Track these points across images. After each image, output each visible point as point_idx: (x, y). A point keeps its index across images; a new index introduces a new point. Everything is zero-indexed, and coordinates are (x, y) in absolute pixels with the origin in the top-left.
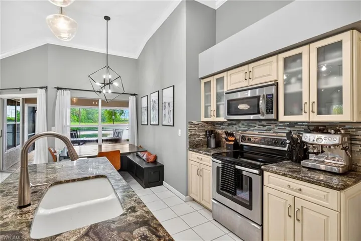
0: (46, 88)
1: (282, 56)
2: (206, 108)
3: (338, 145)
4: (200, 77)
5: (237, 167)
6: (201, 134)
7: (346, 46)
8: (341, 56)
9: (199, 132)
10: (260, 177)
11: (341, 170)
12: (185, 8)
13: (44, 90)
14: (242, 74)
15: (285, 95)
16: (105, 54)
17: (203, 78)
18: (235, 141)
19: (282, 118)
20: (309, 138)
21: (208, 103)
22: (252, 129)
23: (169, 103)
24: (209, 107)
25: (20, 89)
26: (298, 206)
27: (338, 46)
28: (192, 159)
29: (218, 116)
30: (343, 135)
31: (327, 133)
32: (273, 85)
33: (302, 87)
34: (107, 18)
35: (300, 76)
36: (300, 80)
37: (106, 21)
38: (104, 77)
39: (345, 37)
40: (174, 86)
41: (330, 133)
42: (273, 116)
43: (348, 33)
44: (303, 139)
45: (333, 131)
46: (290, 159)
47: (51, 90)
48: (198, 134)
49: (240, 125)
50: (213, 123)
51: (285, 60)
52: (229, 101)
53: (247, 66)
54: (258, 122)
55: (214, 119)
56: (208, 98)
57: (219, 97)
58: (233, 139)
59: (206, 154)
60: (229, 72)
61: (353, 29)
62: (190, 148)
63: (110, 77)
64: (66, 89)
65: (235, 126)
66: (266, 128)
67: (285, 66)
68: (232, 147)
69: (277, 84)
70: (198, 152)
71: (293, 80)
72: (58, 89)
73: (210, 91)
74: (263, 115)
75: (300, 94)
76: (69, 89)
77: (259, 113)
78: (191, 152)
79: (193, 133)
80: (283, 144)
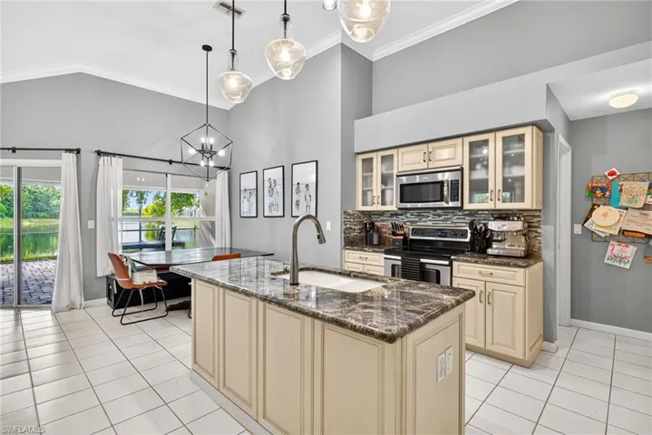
0: (78, 151)
1: (468, 140)
2: (365, 193)
3: (520, 231)
4: (356, 151)
5: (422, 260)
6: (357, 228)
7: (528, 139)
8: (523, 147)
9: (355, 225)
10: (449, 268)
11: (523, 254)
12: (340, 56)
13: (72, 156)
14: (419, 154)
15: (471, 182)
16: (203, 105)
17: (358, 154)
18: (404, 235)
19: (467, 206)
20: (494, 225)
21: (367, 186)
22: (424, 219)
23: (307, 185)
24: (369, 193)
25: (14, 150)
26: (489, 290)
27: (521, 138)
28: (350, 260)
29: (383, 203)
30: (524, 222)
31: (509, 220)
32: (458, 170)
33: (487, 174)
34: (207, 48)
35: (485, 163)
36: (486, 167)
37: (205, 52)
38: (203, 140)
39: (527, 131)
40: (317, 162)
41: (513, 220)
42: (458, 204)
43: (529, 128)
44: (489, 227)
45: (515, 218)
46: (473, 250)
47: (88, 157)
48: (353, 227)
49: (408, 215)
50: (369, 214)
51: (471, 144)
52: (402, 186)
53: (425, 146)
54: (432, 212)
55: (378, 207)
56: (367, 180)
57: (385, 180)
58: (403, 232)
59: (375, 251)
60: (401, 150)
61: (533, 125)
62: (345, 246)
63: (212, 141)
64: (114, 155)
65: (400, 217)
66: (443, 217)
67: (471, 152)
68: (401, 242)
69: (462, 170)
70: (361, 250)
71: (478, 166)
72: (99, 153)
73: (371, 171)
74: (447, 203)
75: (486, 181)
76: (119, 155)
77: (442, 200)
78: (347, 251)
79: (348, 226)
80: (464, 234)
